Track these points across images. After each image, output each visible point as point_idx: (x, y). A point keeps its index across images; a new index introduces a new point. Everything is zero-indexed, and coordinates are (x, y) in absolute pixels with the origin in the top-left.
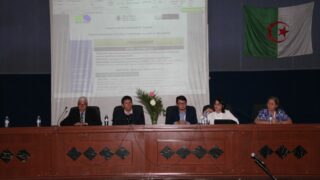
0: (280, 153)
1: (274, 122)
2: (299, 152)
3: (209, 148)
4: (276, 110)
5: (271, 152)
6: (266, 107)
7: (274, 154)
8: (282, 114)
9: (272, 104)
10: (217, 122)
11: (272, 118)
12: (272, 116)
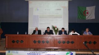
0: (90, 43)
1: (88, 35)
2: (95, 43)
3: (71, 41)
4: (88, 31)
5: (87, 43)
6: (86, 31)
7: (88, 43)
8: (90, 33)
9: (87, 30)
10: (73, 34)
11: (88, 34)
12: (87, 33)
